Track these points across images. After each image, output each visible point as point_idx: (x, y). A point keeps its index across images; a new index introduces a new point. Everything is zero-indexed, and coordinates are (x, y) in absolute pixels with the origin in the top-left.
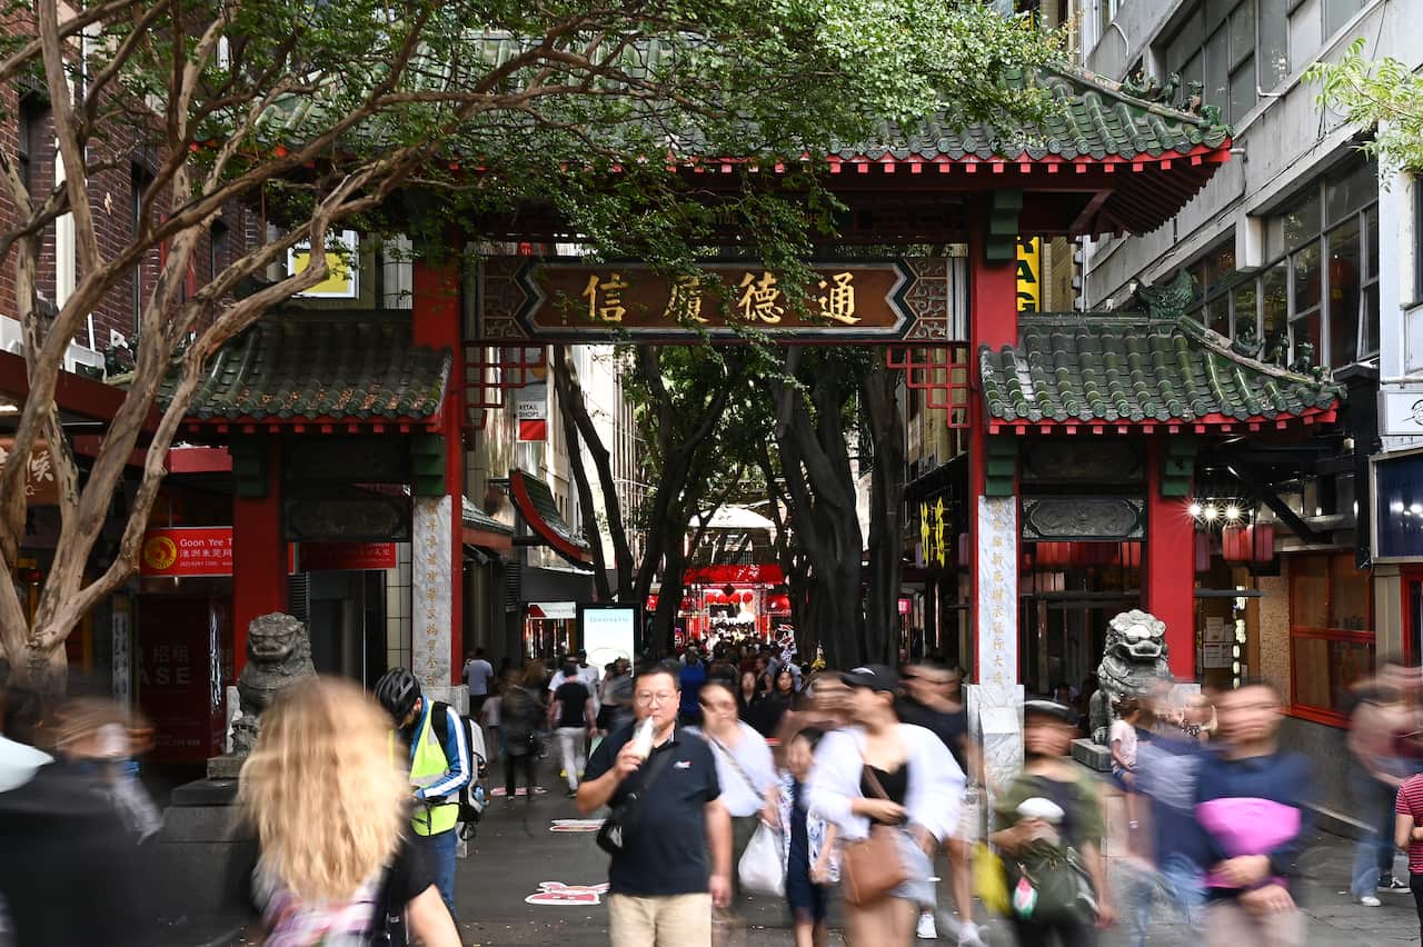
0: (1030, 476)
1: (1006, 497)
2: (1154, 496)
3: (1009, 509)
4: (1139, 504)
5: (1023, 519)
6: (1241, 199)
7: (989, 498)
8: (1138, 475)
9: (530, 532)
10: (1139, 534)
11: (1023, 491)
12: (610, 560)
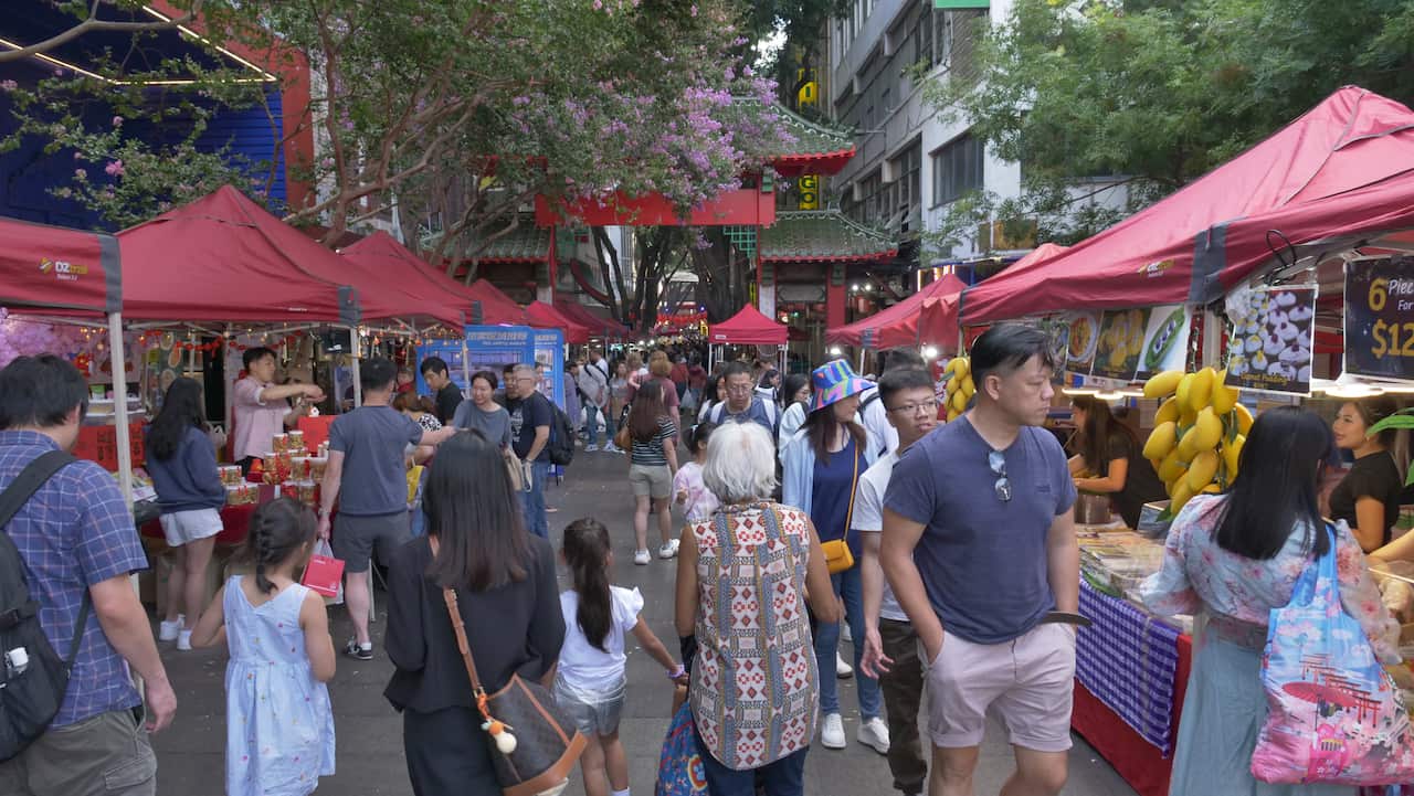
0: (780, 278)
1: (770, 285)
2: (829, 286)
3: (771, 290)
4: (824, 288)
5: (777, 294)
6: (884, 152)
7: (764, 286)
8: (823, 277)
9: (580, 288)
10: (824, 300)
11: (778, 283)
12: (618, 299)
